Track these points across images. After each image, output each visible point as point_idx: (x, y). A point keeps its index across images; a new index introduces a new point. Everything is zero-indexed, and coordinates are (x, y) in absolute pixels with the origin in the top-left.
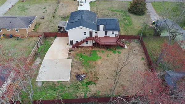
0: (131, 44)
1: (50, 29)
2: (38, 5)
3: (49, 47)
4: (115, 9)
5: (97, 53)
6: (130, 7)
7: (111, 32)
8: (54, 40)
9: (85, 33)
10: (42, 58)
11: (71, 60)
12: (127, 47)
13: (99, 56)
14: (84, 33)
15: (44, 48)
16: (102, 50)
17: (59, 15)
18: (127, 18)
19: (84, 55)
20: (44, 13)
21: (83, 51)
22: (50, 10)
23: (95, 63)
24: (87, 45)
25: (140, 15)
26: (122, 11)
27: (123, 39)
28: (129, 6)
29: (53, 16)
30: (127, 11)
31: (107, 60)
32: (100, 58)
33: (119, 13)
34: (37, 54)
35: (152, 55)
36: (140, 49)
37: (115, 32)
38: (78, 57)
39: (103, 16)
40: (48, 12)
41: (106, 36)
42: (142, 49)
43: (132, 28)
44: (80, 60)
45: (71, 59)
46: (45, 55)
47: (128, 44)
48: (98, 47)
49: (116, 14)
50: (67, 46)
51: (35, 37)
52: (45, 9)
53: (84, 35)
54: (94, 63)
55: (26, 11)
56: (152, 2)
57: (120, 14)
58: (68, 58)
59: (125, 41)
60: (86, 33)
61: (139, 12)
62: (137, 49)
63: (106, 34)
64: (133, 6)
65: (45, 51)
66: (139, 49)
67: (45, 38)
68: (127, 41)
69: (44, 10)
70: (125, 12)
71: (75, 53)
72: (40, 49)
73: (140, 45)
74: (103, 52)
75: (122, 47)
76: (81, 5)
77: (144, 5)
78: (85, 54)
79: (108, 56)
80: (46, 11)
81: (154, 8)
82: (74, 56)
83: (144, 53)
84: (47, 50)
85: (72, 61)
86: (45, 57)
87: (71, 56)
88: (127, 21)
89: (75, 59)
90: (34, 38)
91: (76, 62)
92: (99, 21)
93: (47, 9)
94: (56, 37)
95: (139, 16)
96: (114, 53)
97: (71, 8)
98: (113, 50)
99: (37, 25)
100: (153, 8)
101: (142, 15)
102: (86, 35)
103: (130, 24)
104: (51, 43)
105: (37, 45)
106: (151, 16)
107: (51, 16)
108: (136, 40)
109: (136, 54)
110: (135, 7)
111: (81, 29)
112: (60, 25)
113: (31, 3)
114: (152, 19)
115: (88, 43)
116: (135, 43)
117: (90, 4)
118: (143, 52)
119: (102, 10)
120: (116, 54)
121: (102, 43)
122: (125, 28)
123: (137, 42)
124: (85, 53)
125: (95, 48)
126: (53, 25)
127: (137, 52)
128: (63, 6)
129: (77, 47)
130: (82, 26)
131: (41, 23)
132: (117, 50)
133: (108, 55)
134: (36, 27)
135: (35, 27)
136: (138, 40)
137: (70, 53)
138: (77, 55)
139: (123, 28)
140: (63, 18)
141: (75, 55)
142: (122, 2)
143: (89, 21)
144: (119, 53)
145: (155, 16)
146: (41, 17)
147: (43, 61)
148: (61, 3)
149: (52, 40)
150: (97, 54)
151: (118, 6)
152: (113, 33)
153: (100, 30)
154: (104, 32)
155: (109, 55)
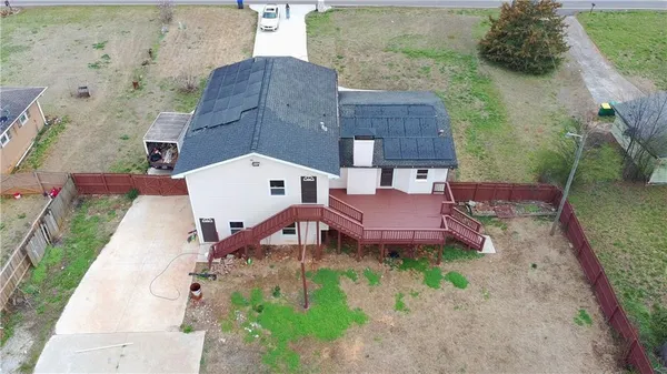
0: (510, 230)
1: (109, 149)
2: (70, 30)
3: (92, 255)
4: (419, 45)
5: (345, 285)
6: (489, 36)
7: (414, 172)
8: (125, 210)
9: (277, 186)
10: (44, 328)
11: (198, 339)
12: (495, 243)
13: (353, 304)
14: (273, 183)
15: (66, 260)
16: (370, 264)
17: (162, 76)
18: (479, 88)
19: (274, 300)
20: (95, 66)
21: (270, 278)
22: (124, 55)
23: (333, 355)
24: (291, 239)
25: (535, 72)
26: (450, 56)
27: (471, 203)
28: (484, 32)
29: (135, 84)
30: (476, 53)
31: (398, 330)
32: (359, 318)
33: (441, 66)
34: (18, 304)
35: (626, 295)
36: (563, 258)
37: (431, 172)
38: (241, 317)
39: (368, 80)
40: (116, 62)
41: (386, 193)
42: (570, 257)
43: (505, 141)
44: (249, 339)
45: (203, 333)
46: (61, 310)
47: (498, 230)
48: (344, 249)
49: (425, 69)
50: (188, 247)
51: (27, 195)
52: (100, 46)
53: (273, 192)
54: (326, 356)
55: (12, 57)
56: (579, 14)
57: (442, 70)
58: (187, 328)
59: (480, 213)
60: (281, 183)
61: (531, 60)
62: (547, 260)
63: (387, 177)
64: (504, 35)
65: (66, 280)
66: (554, 254)
67: (81, 201)
68: (492, 213)
69: (97, 55)
70: (465, 59)
71: (226, 291)
72: (39, 274)
73: (558, 235)
74: (373, 278)
75: (471, 248)
76: (268, 30)
77: (554, 29)
78: (276, 293)
79: (400, 306)
80: (106, 56)
81: (594, 38)
82: (217, 314)
83: (583, 278)
84: (81, 276)
85: (209, 343)
86: (59, 325)
87: (200, 313)
88: (478, 103)
89: (225, 329)
90: (21, 205)
91: (230, 353)
92: (349, 112)
93: (111, 50)
94: (133, 197)
95: (532, 79)
96: (432, 281)
97: (223, 42)
98: (423, 269)
99: (51, 129)
100: (588, 42)
101: (546, 72)
102: (282, 192)
103: (493, 118)
104: (108, 229)
105: (23, 251)
106: (586, 79)
107: (126, 81)
108: (533, 207)
109: (547, 289)
110: (514, 37)
111: (256, 164)
112: (157, 134)
113: (42, 21)
114: (591, 90)
115: (293, 232)
116: (531, 223)
117: (307, 22)
118: (581, 274)
119: (365, 50)
120: (441, 293)
121: (368, 236)
122: (473, 139)
123: (539, 217)
124: (278, 289)
125: (332, 256)
126: (127, 128)
127: (548, 278)
128: (185, 36)
129: (238, 253)
130: (256, 150)
131: (71, 117)
132: (447, 267)
133: (401, 296)
134: (40, 142)
135: (37, 139)
136: (543, 204)
137: (196, 293)
138: (236, 300)
139: (465, 143)
140: (182, 90)
141: (223, 303)
142: (451, 12)
143: (296, 120)
144: (459, 283)
145: (601, 75)
146: (76, 90)
147: (47, 345)
148: (179, 21)
149: (111, 212)
150: (340, 296)
151: (435, 30)
152: (422, 174)
153: (356, 162)
154: (376, 174)
155: (406, 300)
